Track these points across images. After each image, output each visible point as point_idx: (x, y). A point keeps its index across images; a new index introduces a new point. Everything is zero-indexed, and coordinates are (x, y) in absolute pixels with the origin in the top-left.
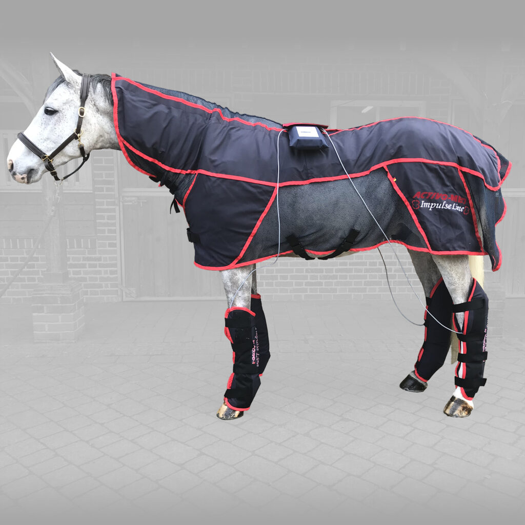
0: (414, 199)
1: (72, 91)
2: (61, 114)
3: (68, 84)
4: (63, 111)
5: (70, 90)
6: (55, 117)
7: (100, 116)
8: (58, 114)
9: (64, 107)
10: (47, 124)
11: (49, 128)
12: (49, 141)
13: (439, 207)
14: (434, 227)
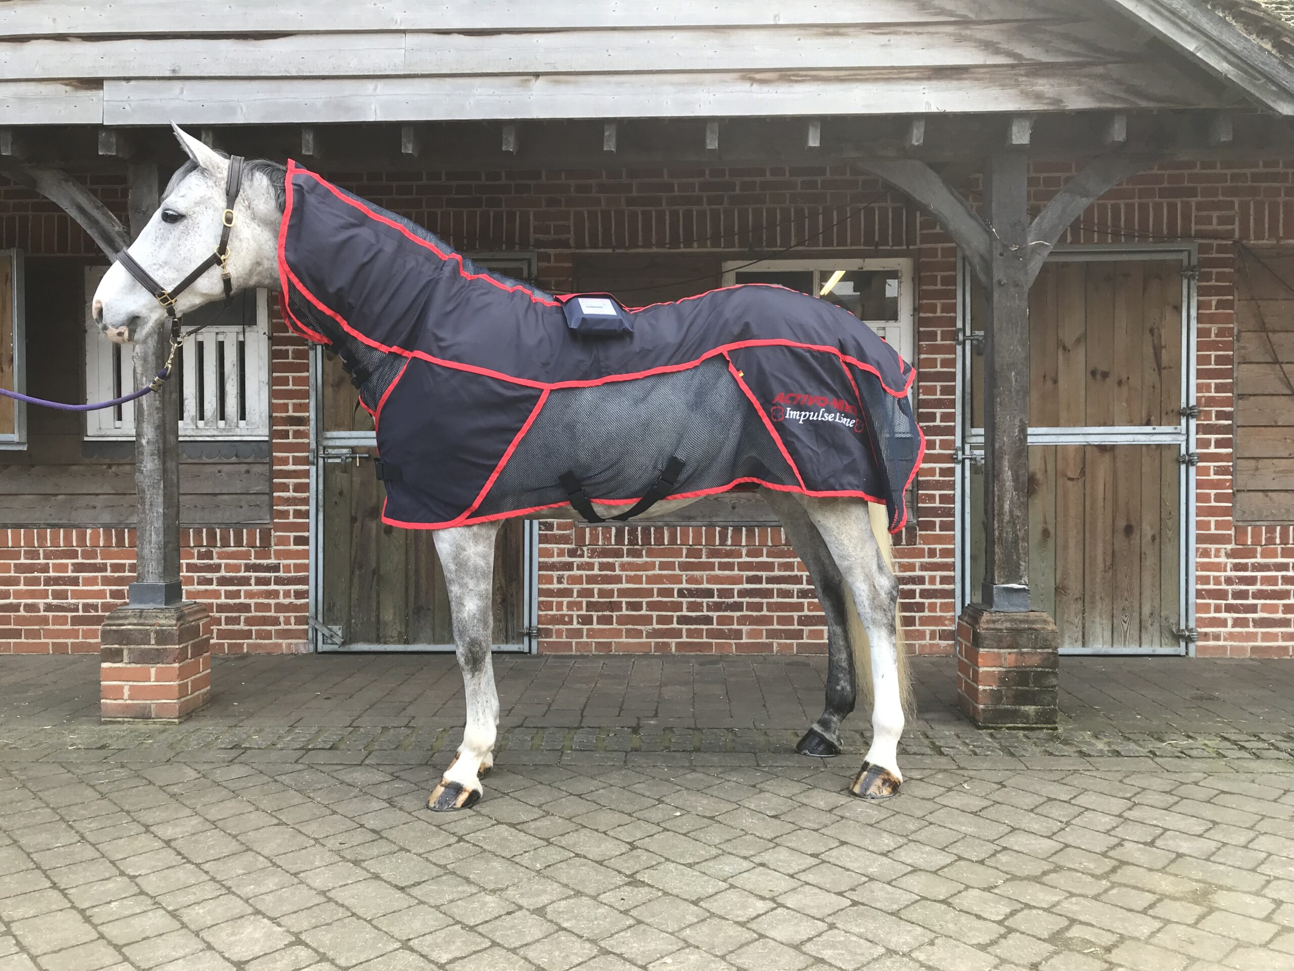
0: (774, 405)
1: (210, 183)
2: (190, 221)
3: (204, 171)
4: (195, 216)
5: (208, 180)
6: (180, 226)
7: (257, 227)
8: (185, 221)
9: (197, 209)
10: (164, 238)
11: (168, 245)
12: (166, 268)
13: (815, 418)
14: (809, 451)
